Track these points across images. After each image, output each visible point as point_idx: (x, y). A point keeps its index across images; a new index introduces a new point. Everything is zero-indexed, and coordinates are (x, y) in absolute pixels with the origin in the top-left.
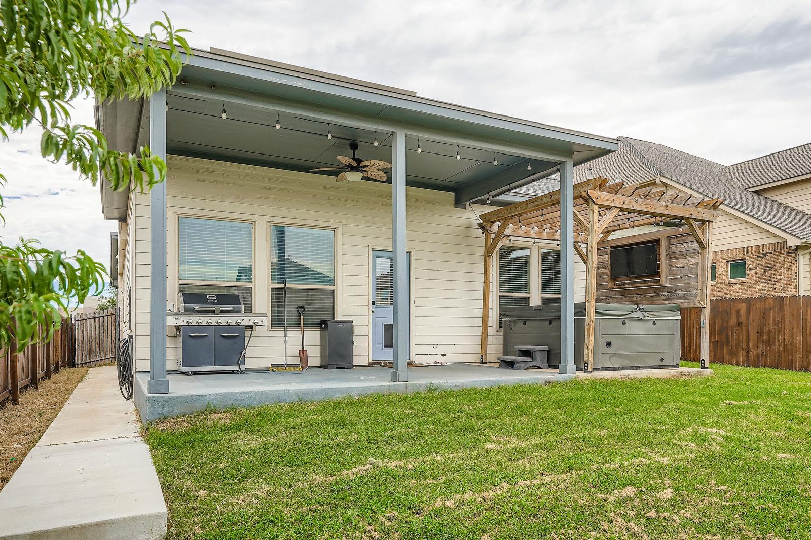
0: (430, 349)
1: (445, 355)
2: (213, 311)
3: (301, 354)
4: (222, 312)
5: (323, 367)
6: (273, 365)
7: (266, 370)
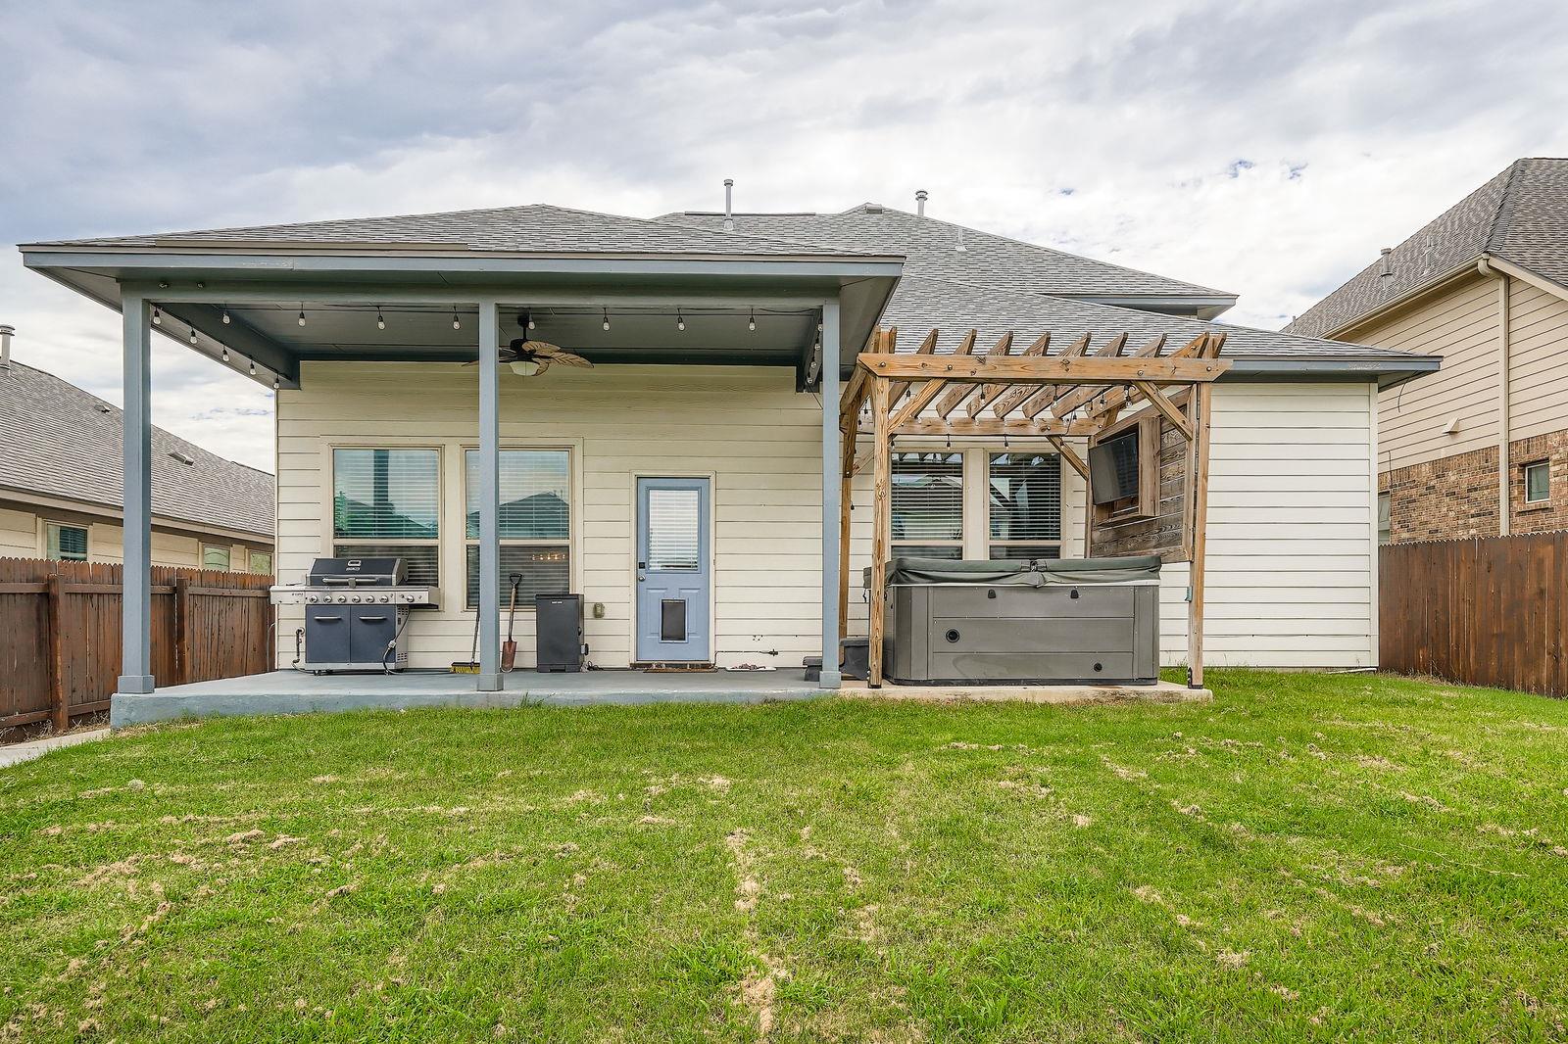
0: (748, 644)
1: (777, 653)
2: (346, 584)
3: (507, 648)
4: (358, 584)
5: (539, 669)
6: (454, 664)
7: (444, 671)
